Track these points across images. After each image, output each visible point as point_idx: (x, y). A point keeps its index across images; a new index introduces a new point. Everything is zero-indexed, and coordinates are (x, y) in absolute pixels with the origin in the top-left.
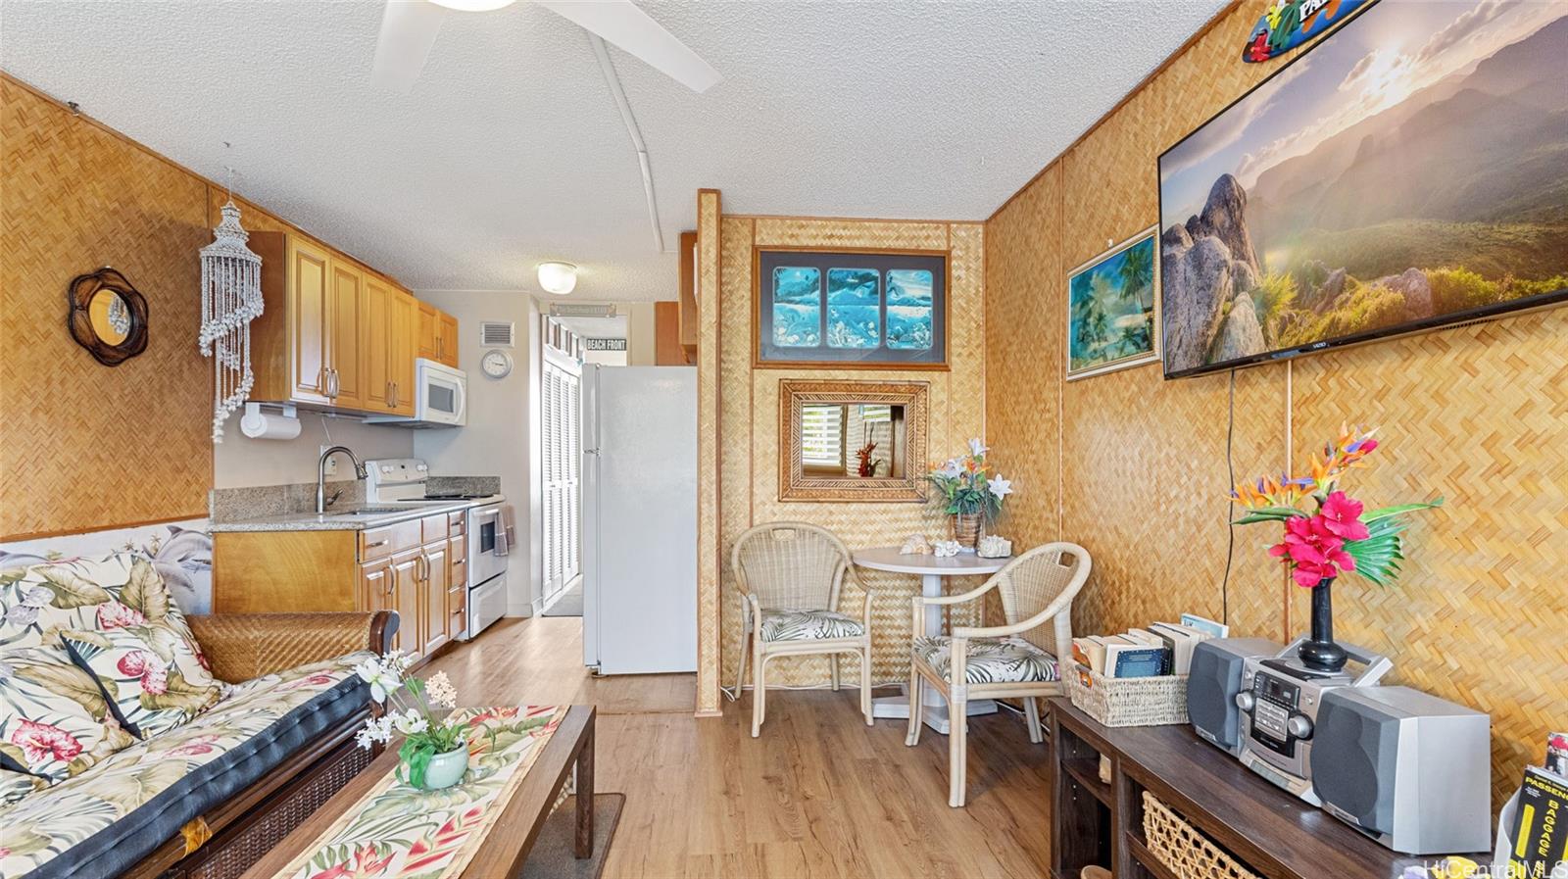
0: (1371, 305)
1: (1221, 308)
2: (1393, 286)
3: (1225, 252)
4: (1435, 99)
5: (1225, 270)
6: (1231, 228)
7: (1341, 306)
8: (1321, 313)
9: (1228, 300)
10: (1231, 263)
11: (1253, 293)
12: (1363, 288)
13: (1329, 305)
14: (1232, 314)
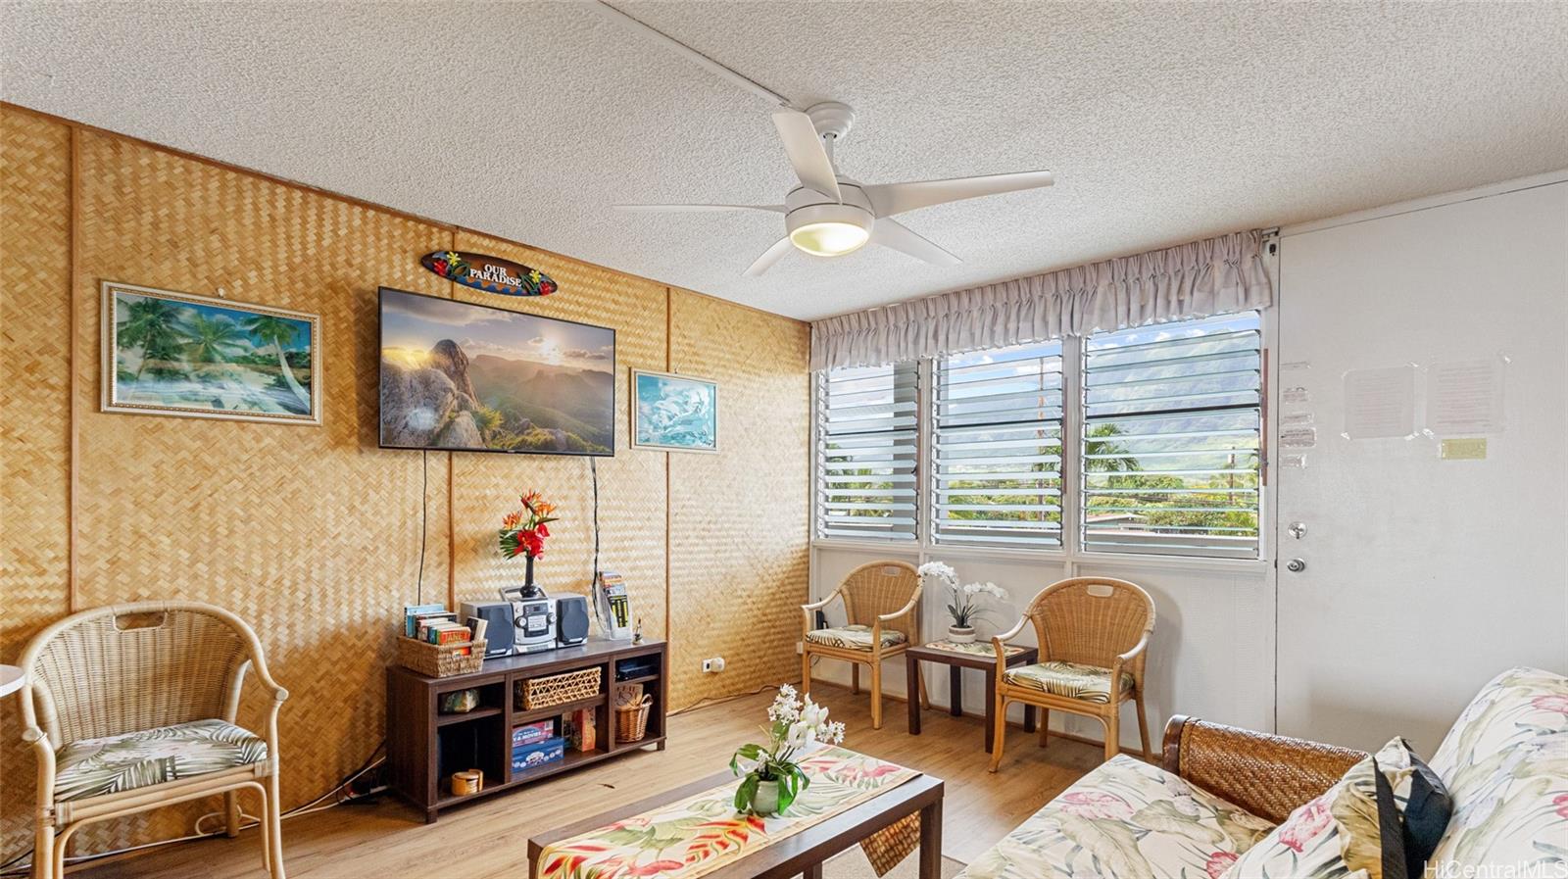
0: (542, 438)
1: (447, 414)
2: (551, 433)
3: (452, 385)
4: (569, 372)
5: (450, 395)
6: (455, 372)
7: (528, 434)
8: (517, 435)
9: (453, 411)
10: (456, 392)
11: (475, 414)
12: (539, 430)
13: (521, 432)
14: (457, 420)
